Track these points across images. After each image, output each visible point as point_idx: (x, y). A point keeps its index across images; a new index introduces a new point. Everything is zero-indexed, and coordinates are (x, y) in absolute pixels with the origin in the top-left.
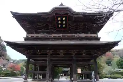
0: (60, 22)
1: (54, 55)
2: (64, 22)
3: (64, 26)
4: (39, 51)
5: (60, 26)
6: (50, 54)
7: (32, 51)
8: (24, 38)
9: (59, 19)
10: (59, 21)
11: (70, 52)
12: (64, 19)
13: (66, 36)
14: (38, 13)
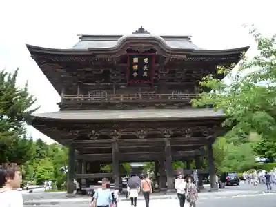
0: (136, 67)
1: (125, 140)
2: (145, 67)
3: (145, 74)
4: (93, 132)
5: (135, 74)
6: (117, 137)
7: (78, 132)
8: (57, 104)
9: (136, 60)
10: (136, 64)
11: (159, 132)
12: (146, 60)
13: (150, 99)
14: (90, 50)
